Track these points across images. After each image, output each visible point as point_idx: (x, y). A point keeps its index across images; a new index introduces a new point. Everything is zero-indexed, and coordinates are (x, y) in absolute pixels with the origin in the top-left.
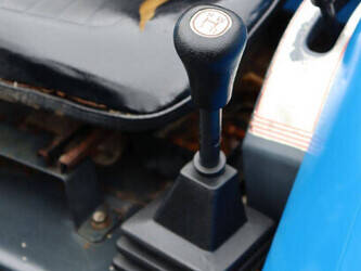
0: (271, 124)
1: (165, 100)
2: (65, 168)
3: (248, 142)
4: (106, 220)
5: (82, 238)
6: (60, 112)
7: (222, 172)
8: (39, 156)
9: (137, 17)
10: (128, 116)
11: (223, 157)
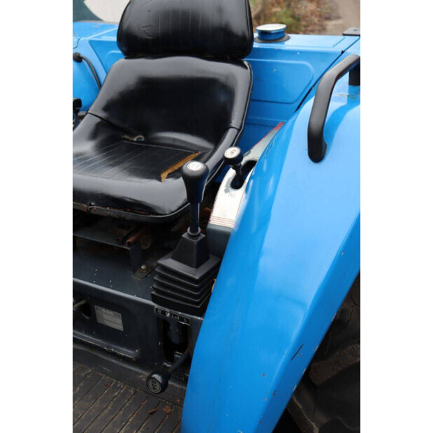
0: (218, 218)
1: (174, 208)
2: (129, 244)
3: (209, 227)
4: (147, 269)
5: (137, 277)
6: (128, 218)
7: (199, 235)
8: (118, 240)
9: (160, 180)
10: (159, 216)
11: (199, 229)
